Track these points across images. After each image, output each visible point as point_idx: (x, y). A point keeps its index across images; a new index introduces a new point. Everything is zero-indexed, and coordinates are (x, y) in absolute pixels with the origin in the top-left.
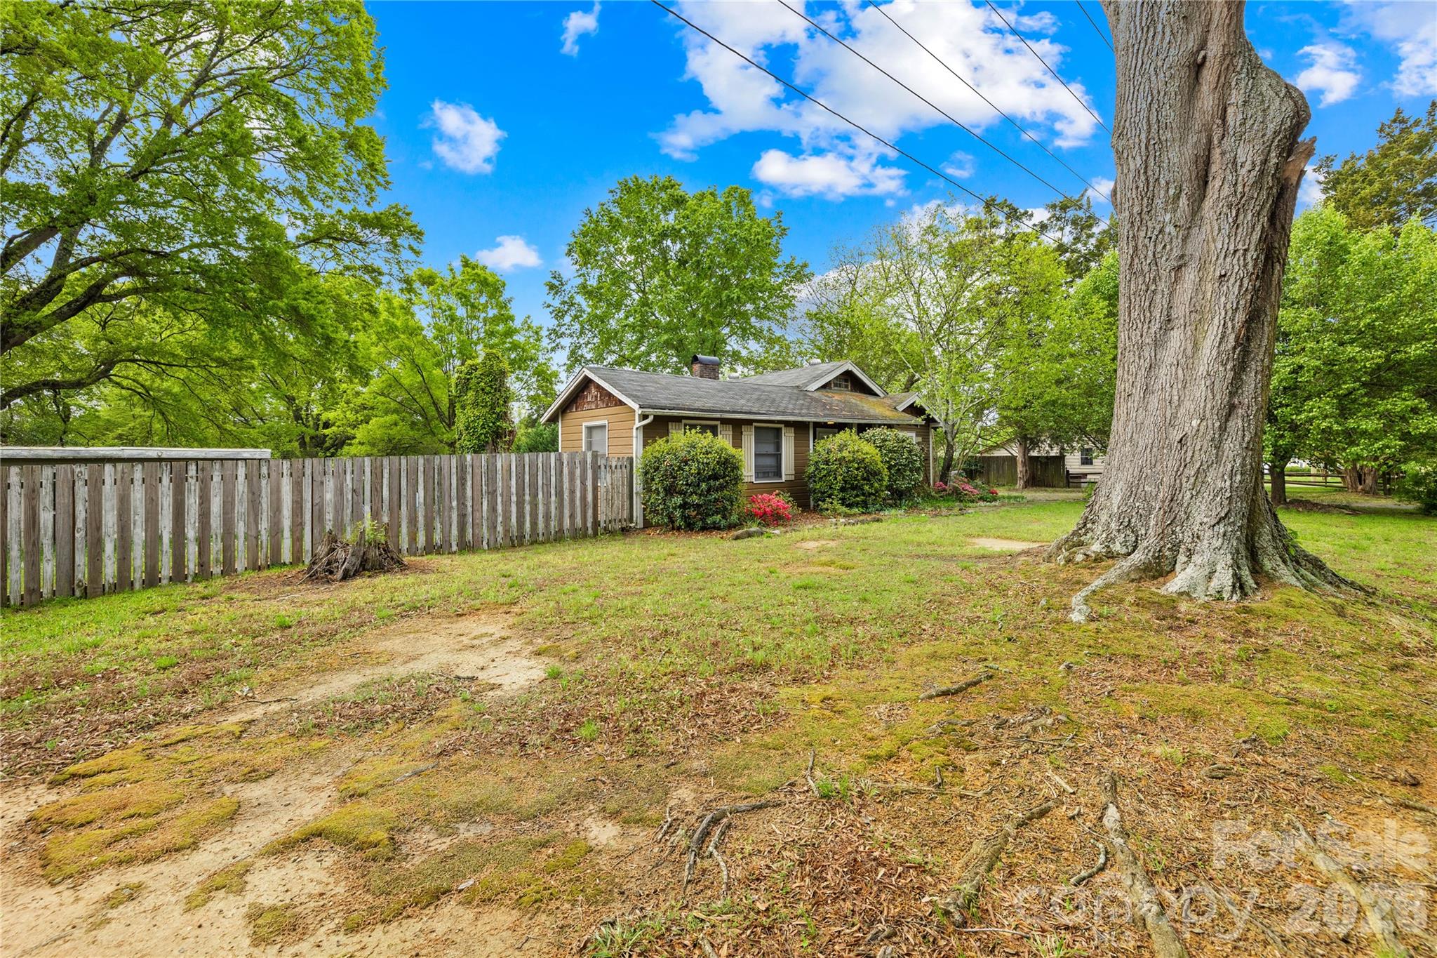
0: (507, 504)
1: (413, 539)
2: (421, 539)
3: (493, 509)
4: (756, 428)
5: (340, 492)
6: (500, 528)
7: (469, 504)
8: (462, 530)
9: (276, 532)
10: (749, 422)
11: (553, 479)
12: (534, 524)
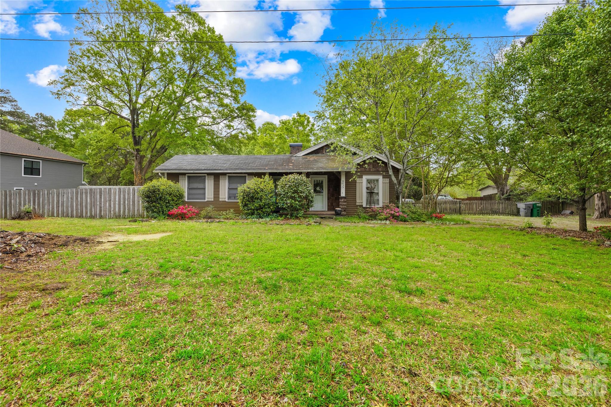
0: (115, 204)
1: (87, 213)
2: (89, 214)
3: (110, 206)
4: (229, 177)
5: (68, 198)
6: (112, 212)
7: (103, 204)
8: (101, 211)
9: (53, 208)
10: (224, 174)
11: (131, 197)
12: (124, 212)
